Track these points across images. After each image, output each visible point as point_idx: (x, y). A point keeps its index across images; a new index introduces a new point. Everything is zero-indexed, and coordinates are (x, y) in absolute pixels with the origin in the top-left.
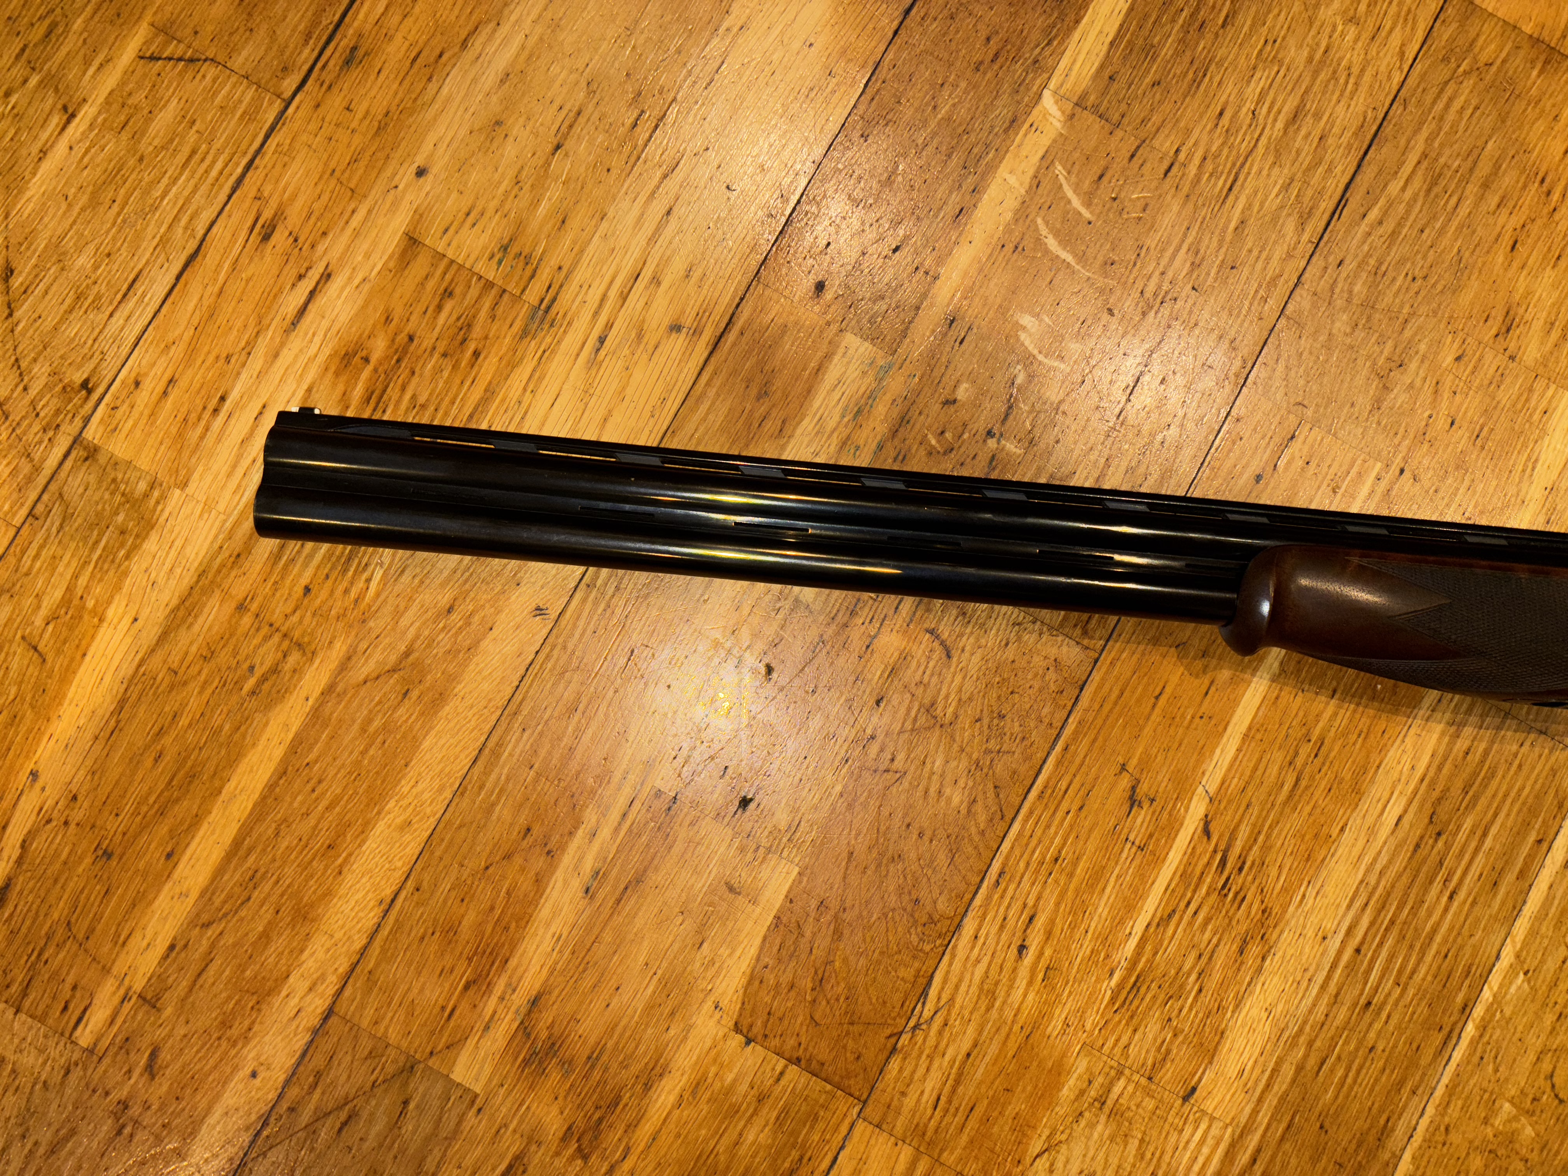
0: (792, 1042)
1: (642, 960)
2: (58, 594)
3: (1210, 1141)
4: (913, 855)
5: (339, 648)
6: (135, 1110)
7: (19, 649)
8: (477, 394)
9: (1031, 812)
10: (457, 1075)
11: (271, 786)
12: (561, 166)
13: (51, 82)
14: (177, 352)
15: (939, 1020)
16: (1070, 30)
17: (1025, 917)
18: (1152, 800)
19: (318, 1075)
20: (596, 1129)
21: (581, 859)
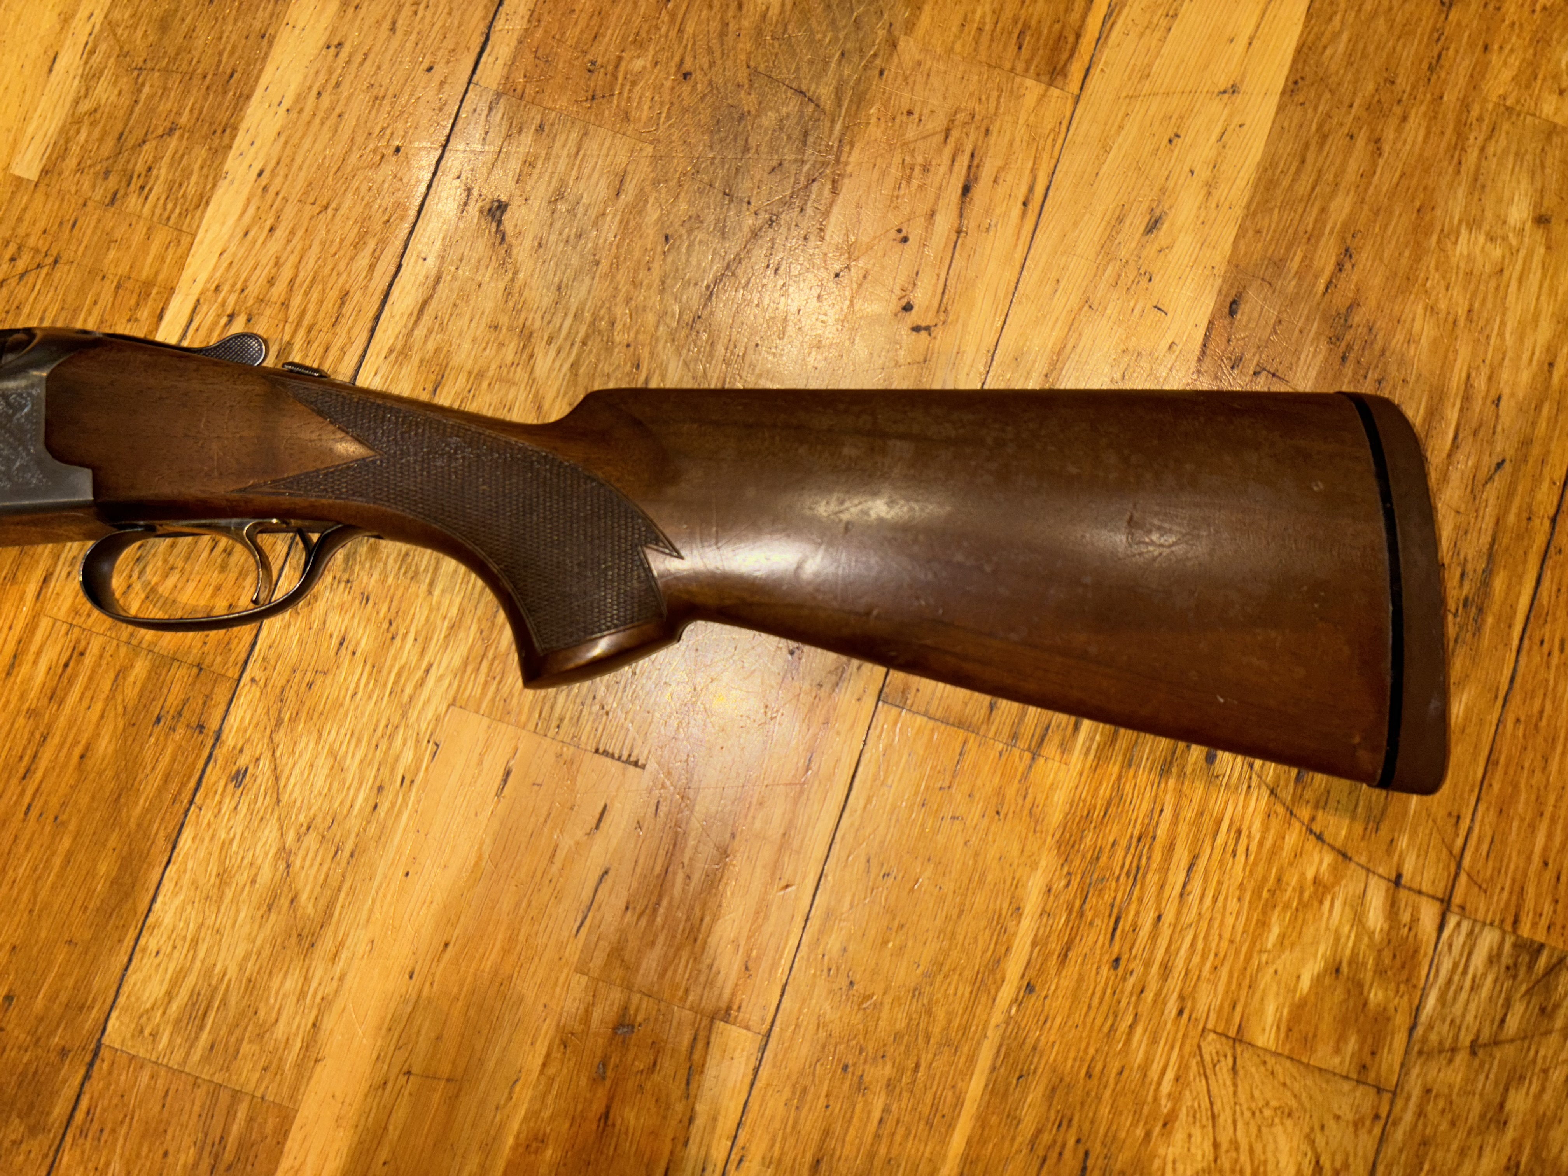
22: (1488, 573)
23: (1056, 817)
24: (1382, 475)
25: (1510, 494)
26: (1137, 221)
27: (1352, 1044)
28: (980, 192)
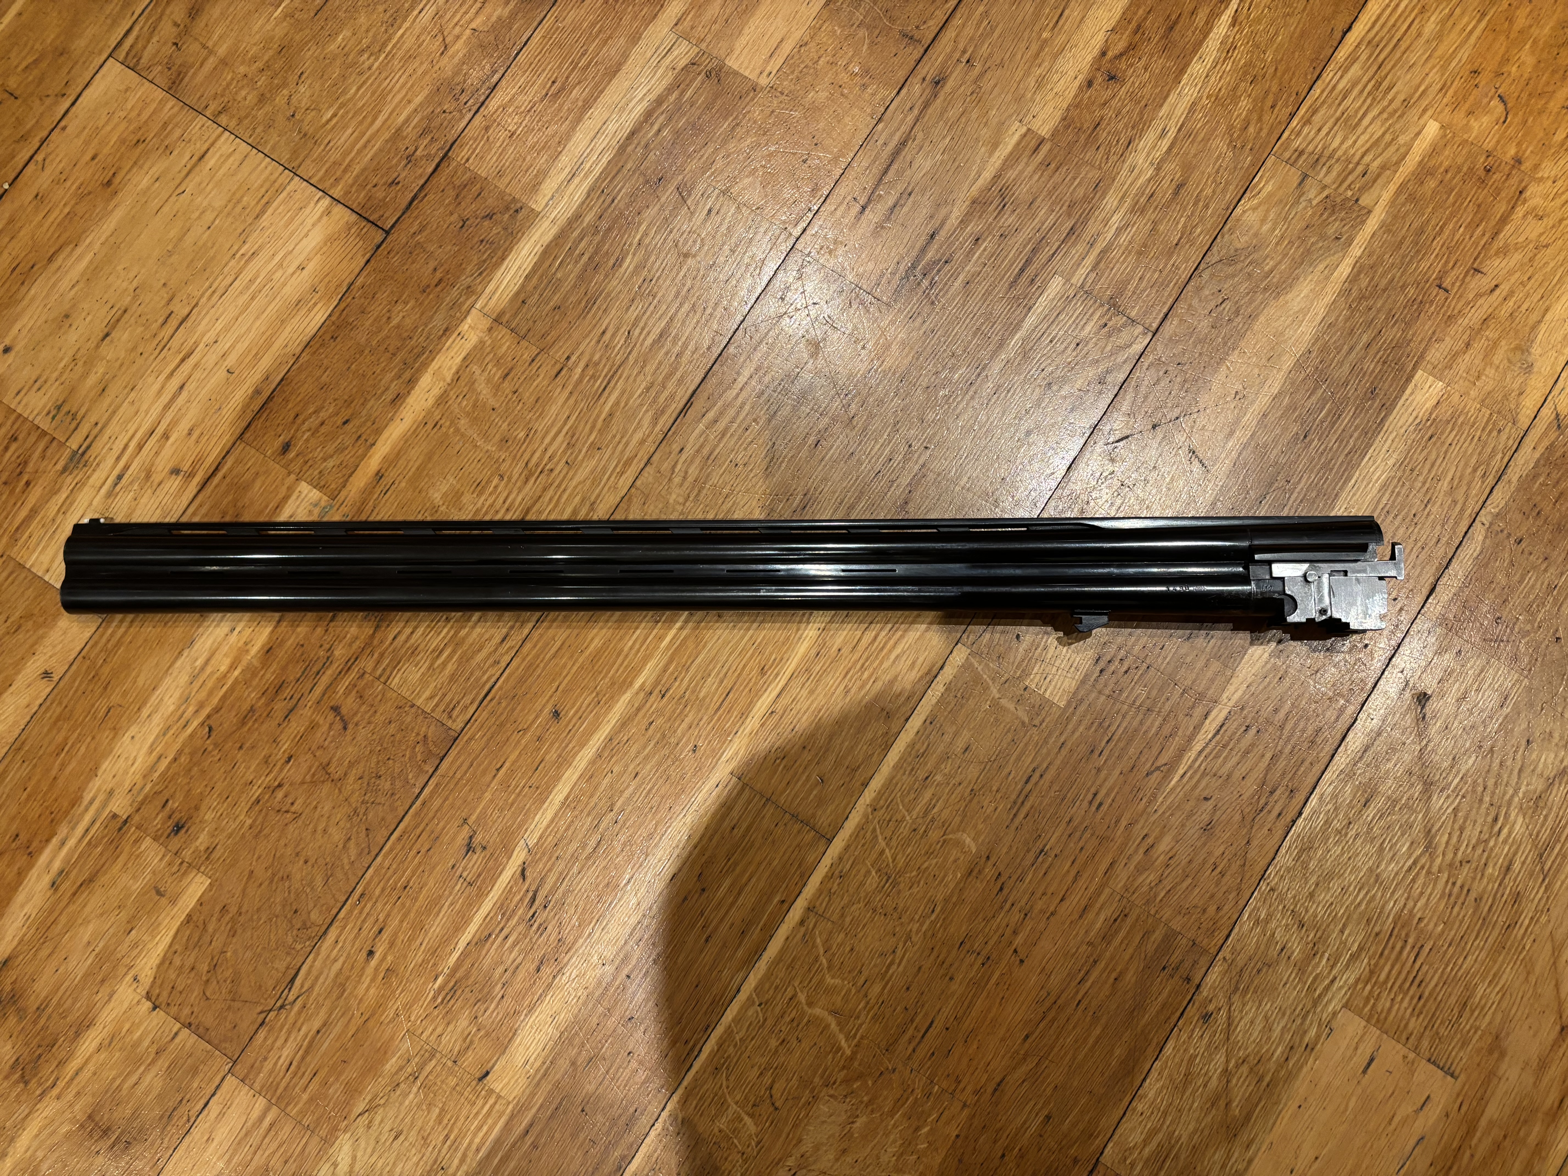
0: (186, 1011)
1: (86, 939)
3: (494, 1114)
4: (298, 877)
8: (23, 513)
9: (391, 850)
12: (108, 349)
15: (299, 1003)
16: (496, 266)
17: (376, 929)
18: (484, 848)
20: (35, 1064)
21: (51, 861)
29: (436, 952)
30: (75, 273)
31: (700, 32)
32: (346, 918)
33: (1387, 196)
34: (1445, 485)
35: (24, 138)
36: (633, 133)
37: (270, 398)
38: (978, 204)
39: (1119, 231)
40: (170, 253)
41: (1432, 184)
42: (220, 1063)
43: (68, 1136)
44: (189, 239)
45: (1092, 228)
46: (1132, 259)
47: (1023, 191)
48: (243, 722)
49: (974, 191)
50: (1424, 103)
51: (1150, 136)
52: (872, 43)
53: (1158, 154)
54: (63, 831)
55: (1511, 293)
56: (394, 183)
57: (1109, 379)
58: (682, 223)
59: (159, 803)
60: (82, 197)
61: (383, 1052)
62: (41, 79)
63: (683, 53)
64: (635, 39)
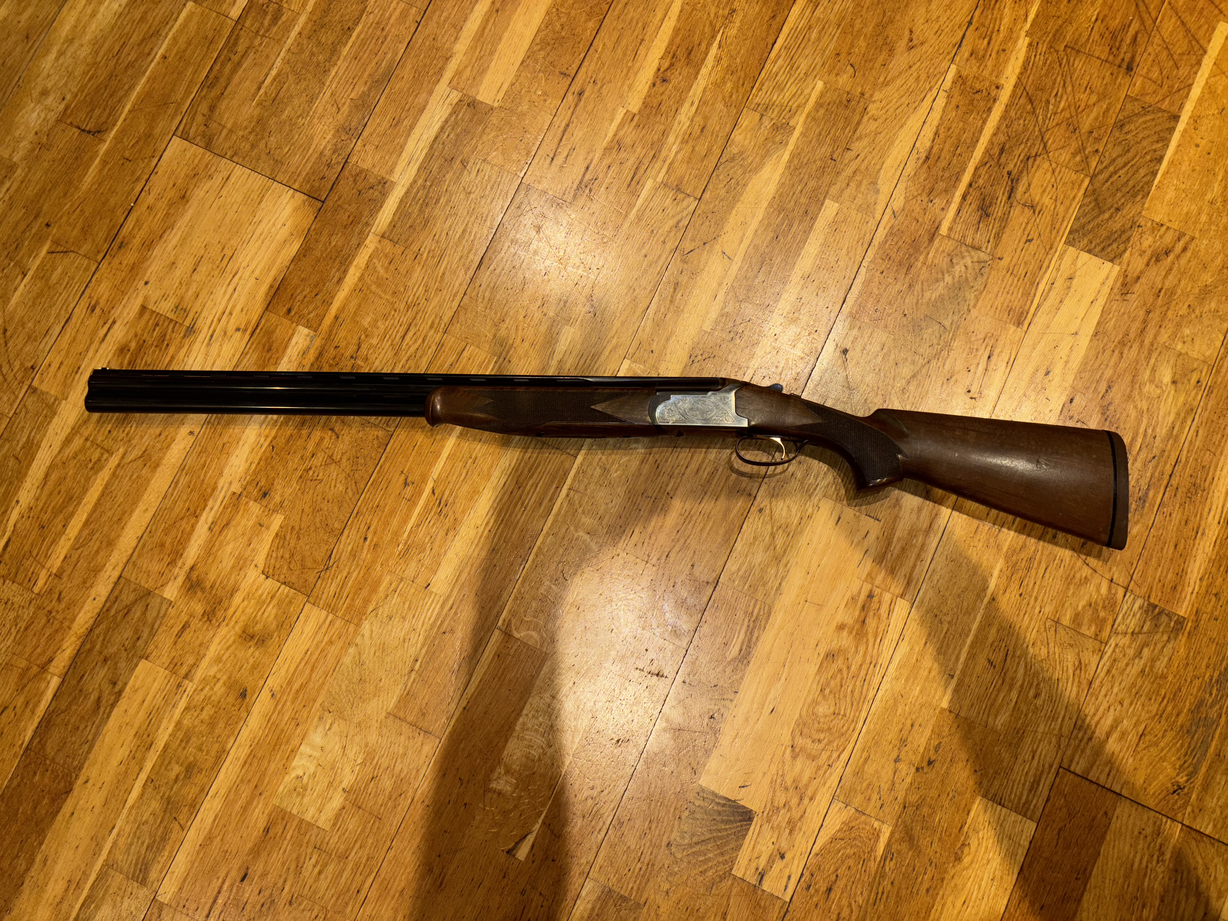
0: (282, 577)
1: (229, 551)
2: (24, 439)
3: (435, 603)
4: (326, 509)
5: (121, 451)
6: (54, 614)
7: (12, 459)
8: (167, 359)
9: (368, 490)
10: (165, 596)
11: (99, 500)
12: (196, 277)
13: (18, 264)
14: (63, 353)
15: (335, 565)
16: (379, 211)
17: (366, 527)
18: (413, 484)
19: (117, 598)
20: (214, 611)
21: (207, 518)
22: (1148, 489)
23: (1005, 549)
24: (1114, 455)
25: (1156, 467)
26: (1042, 371)
27: (1093, 628)
28: (994, 359)
29: (397, 534)
30: (174, 242)
31: (462, 85)
32: (352, 524)
33: (802, 119)
34: (844, 251)
35: (138, 179)
36: (436, 138)
37: (278, 288)
38: (608, 150)
39: (677, 153)
40: (220, 227)
41: (822, 111)
42: (301, 598)
43: (234, 642)
44: (228, 219)
45: (664, 153)
46: (685, 166)
47: (628, 141)
48: (288, 441)
49: (605, 144)
50: (815, 73)
51: (686, 105)
52: (547, 79)
53: (691, 114)
54: (210, 503)
55: (866, 158)
56: (323, 178)
57: (681, 225)
58: (466, 178)
59: (254, 484)
60: (171, 205)
61: (378, 583)
62: (140, 151)
63: (455, 96)
64: (431, 93)
